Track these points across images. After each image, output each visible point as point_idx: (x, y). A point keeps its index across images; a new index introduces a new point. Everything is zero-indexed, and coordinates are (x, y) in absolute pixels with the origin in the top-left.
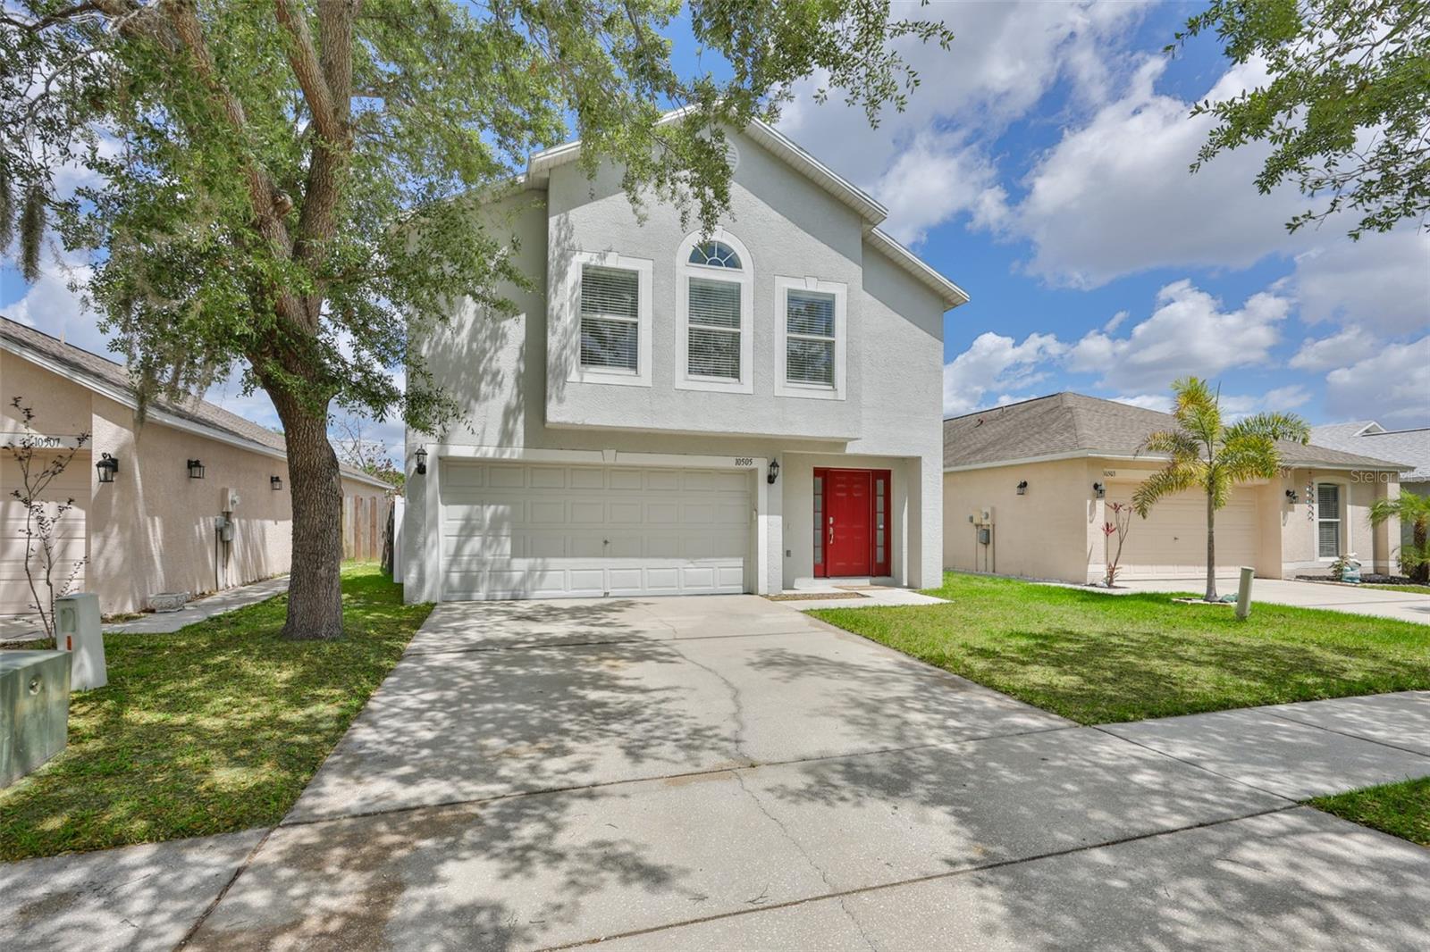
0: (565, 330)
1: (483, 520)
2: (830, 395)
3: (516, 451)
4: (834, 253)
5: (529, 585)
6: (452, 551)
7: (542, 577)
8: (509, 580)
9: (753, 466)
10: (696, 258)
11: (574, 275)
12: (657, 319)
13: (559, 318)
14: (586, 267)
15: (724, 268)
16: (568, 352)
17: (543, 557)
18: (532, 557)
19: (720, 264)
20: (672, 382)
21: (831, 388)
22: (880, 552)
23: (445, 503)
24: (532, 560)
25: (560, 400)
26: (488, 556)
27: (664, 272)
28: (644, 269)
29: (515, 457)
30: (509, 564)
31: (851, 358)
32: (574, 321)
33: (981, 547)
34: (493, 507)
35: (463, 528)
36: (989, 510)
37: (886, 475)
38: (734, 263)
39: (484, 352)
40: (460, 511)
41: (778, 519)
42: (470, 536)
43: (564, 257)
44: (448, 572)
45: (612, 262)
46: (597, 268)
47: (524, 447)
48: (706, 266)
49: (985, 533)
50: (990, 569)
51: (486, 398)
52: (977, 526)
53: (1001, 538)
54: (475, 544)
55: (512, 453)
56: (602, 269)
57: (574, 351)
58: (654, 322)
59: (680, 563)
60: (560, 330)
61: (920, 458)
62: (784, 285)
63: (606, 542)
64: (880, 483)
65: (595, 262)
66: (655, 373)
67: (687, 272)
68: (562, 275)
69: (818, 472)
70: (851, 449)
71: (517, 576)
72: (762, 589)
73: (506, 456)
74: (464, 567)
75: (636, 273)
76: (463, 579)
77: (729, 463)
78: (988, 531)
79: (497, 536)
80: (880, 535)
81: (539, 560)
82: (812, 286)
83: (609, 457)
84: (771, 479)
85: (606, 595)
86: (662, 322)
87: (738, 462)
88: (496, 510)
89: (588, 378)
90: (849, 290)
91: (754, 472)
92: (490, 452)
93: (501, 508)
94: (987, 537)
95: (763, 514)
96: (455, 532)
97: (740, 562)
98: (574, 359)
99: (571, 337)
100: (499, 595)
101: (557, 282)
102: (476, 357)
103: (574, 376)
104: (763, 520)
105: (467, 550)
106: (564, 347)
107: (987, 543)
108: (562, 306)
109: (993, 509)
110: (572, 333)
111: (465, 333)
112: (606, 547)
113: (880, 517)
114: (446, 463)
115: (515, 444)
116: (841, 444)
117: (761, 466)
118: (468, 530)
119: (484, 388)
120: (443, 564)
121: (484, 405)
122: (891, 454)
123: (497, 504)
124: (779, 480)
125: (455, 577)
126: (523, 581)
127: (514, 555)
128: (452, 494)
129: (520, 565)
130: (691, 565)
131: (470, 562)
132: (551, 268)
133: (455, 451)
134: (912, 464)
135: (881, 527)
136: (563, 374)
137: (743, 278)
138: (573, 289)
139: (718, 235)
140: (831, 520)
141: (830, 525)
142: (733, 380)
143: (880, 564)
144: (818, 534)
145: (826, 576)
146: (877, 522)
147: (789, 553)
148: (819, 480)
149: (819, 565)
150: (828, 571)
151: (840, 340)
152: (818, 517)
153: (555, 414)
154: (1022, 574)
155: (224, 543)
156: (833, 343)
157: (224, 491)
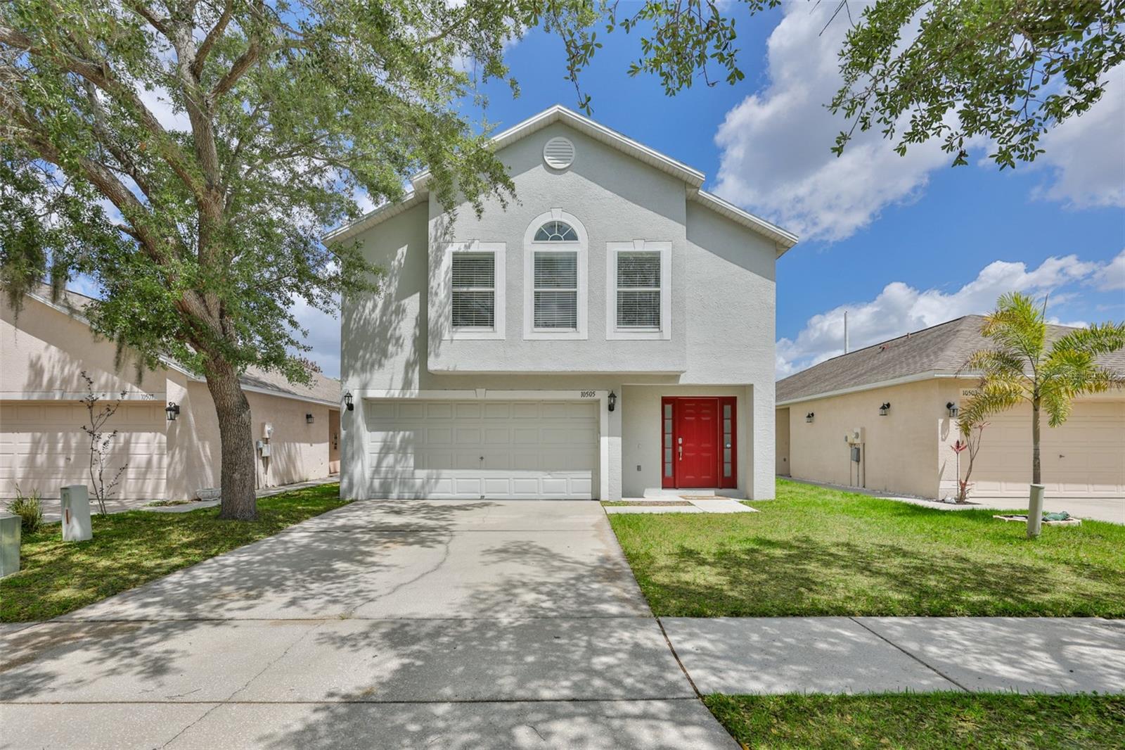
0: (441, 303)
1: (395, 442)
2: (656, 336)
3: (414, 393)
4: (659, 217)
5: (427, 489)
6: (374, 464)
7: (436, 483)
8: (413, 486)
9: (596, 397)
10: (540, 236)
11: (447, 261)
12: (509, 287)
13: (436, 294)
14: (455, 254)
15: (563, 241)
16: (442, 319)
17: (438, 468)
18: (428, 469)
19: (560, 239)
20: (521, 335)
21: (657, 330)
22: (728, 468)
23: (370, 430)
24: (430, 471)
25: (437, 355)
26: (399, 468)
27: (515, 250)
28: (499, 250)
29: (413, 397)
30: (413, 474)
31: (676, 305)
32: (447, 296)
33: (854, 464)
34: (402, 433)
35: (382, 449)
36: (859, 431)
37: (732, 401)
38: (572, 236)
39: (390, 323)
40: (380, 435)
41: (618, 440)
42: (387, 453)
43: (440, 249)
44: (372, 479)
45: (477, 248)
46: (464, 254)
47: (420, 389)
48: (549, 241)
49: (855, 451)
50: (861, 484)
51: (391, 357)
52: (851, 445)
53: (870, 455)
54: (390, 459)
55: (412, 394)
56: (468, 254)
57: (447, 319)
58: (507, 290)
59: (540, 474)
60: (437, 304)
61: (752, 385)
62: (613, 250)
63: (482, 458)
64: (727, 408)
65: (462, 250)
66: (508, 328)
67: (532, 248)
68: (438, 262)
69: (665, 401)
70: (682, 381)
71: (418, 482)
72: (604, 497)
73: (407, 396)
74: (382, 475)
75: (493, 254)
76: (382, 485)
77: (575, 395)
78: (858, 450)
79: (405, 454)
80: (727, 453)
81: (434, 471)
82: (640, 247)
83: (481, 394)
84: (611, 408)
85: (482, 497)
86: (513, 288)
87: (583, 395)
88: (404, 436)
89: (457, 336)
90: (673, 247)
91: (598, 401)
92: (396, 394)
93: (407, 433)
94: (858, 455)
95: (604, 436)
96: (378, 451)
97: (589, 474)
98: (446, 324)
99: (444, 308)
100: (406, 495)
101: (436, 267)
102: (385, 326)
103: (446, 336)
104: (604, 441)
105: (384, 464)
106: (440, 316)
107: (858, 461)
108: (439, 285)
109: (863, 429)
110: (446, 304)
111: (378, 311)
112: (482, 462)
113: (728, 437)
114: (368, 403)
115: (413, 387)
116: (675, 376)
117: (603, 396)
118: (386, 449)
119: (391, 348)
120: (368, 474)
121: (392, 360)
122: (723, 383)
123: (405, 430)
124: (618, 406)
125: (377, 483)
126: (423, 486)
127: (416, 467)
128: (373, 425)
129: (421, 474)
130: (549, 477)
131: (387, 473)
132: (430, 258)
133: (372, 393)
134: (748, 389)
135: (729, 446)
136: (438, 335)
137: (580, 248)
138: (447, 273)
139: (557, 216)
140: (680, 441)
141: (679, 445)
142: (571, 329)
143: (728, 478)
144: (669, 452)
145: (675, 487)
146: (725, 442)
147: (639, 468)
148: (669, 407)
149: (668, 479)
150: (677, 486)
151: (665, 289)
152: (669, 437)
153: (434, 365)
154: (886, 490)
155: (263, 458)
156: (659, 292)
157: (263, 425)
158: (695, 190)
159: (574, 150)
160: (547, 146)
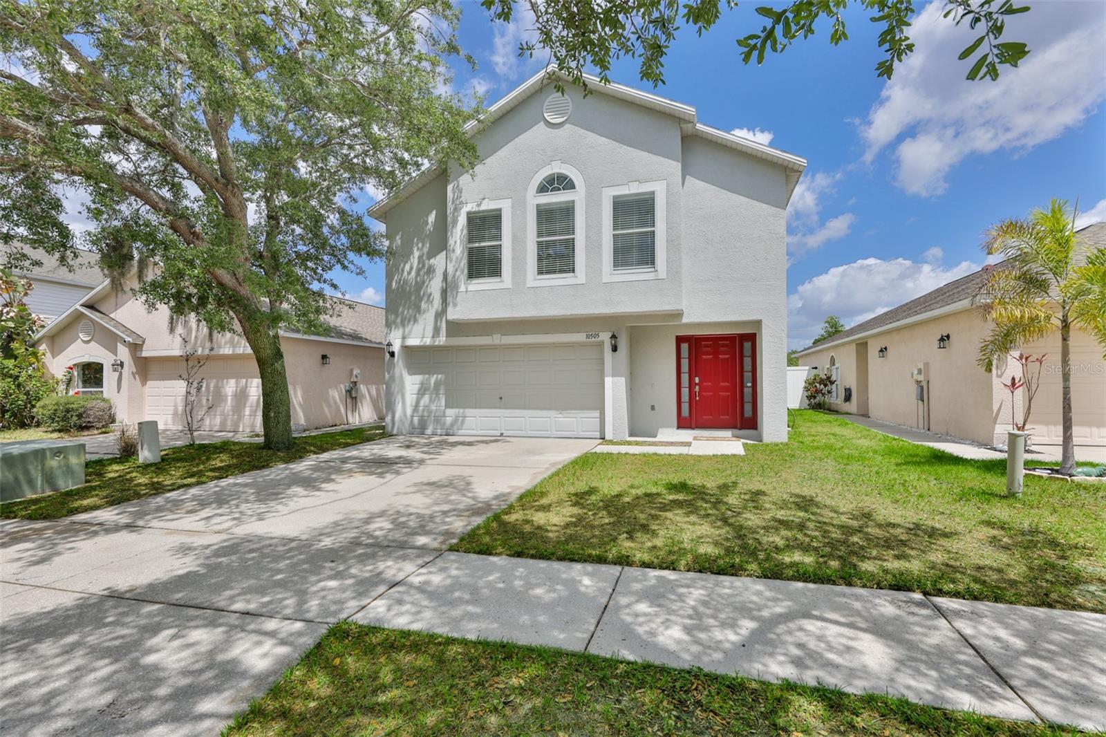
0: (457, 258)
1: (430, 384)
2: (651, 276)
3: (442, 340)
4: (654, 157)
5: (455, 428)
6: (414, 404)
7: (463, 422)
8: (444, 423)
9: (599, 339)
10: (542, 189)
11: (462, 221)
12: (515, 239)
13: (454, 251)
14: (468, 213)
15: (562, 191)
16: (458, 273)
17: (465, 408)
18: (457, 408)
19: (559, 189)
20: (525, 283)
21: (653, 269)
22: (748, 408)
23: (411, 374)
24: (457, 410)
25: (455, 305)
26: (433, 407)
27: (519, 205)
28: (505, 206)
29: (441, 343)
30: (444, 412)
31: (671, 242)
32: (463, 252)
33: (920, 403)
34: (435, 376)
35: (419, 390)
36: (922, 366)
37: (751, 338)
38: (570, 185)
39: (423, 282)
40: (418, 378)
41: (622, 381)
42: (423, 394)
43: (456, 210)
44: (412, 416)
45: (487, 205)
46: (475, 212)
47: (446, 337)
48: (549, 193)
49: (920, 390)
50: (926, 427)
51: (424, 312)
52: (917, 382)
53: (934, 394)
54: (425, 400)
55: (440, 341)
56: (479, 212)
57: (463, 271)
58: (513, 242)
59: (552, 413)
60: (454, 259)
61: (760, 320)
62: (609, 194)
63: (501, 398)
64: (746, 346)
65: (476, 209)
66: (514, 276)
67: (535, 200)
68: (455, 222)
69: (680, 340)
70: (685, 320)
71: (449, 420)
72: (609, 436)
73: (436, 343)
74: (420, 413)
75: (500, 210)
76: (420, 421)
77: (580, 337)
78: (922, 388)
79: (437, 394)
80: (747, 392)
81: (461, 410)
82: (634, 189)
83: (497, 339)
84: (615, 349)
85: (502, 434)
86: (517, 240)
87: (588, 337)
88: (437, 378)
89: (471, 288)
90: (668, 185)
91: (603, 342)
92: (428, 341)
93: (440, 376)
94: (922, 394)
95: (609, 376)
96: (416, 392)
97: (597, 414)
98: (462, 276)
99: (460, 262)
100: (439, 431)
101: (453, 227)
102: (419, 286)
103: (462, 288)
104: (609, 381)
105: (422, 403)
106: (457, 270)
107: (922, 400)
108: (455, 242)
109: (925, 364)
110: (461, 259)
111: (414, 272)
112: (501, 402)
113: (747, 376)
114: (407, 349)
115: (441, 335)
116: (679, 315)
117: (605, 337)
118: (422, 391)
119: (423, 305)
120: (409, 412)
121: (424, 315)
122: (729, 320)
123: (438, 374)
124: (622, 347)
125: (416, 420)
126: (452, 425)
127: (447, 406)
128: (413, 370)
129: (451, 413)
130: (560, 416)
131: (423, 411)
132: (449, 219)
133: (412, 342)
134: (760, 325)
135: (749, 384)
136: (456, 287)
137: (577, 196)
138: (462, 230)
139: (557, 168)
140: (697, 380)
141: (696, 384)
142: (572, 274)
143: (749, 419)
144: (685, 392)
145: (691, 427)
146: (745, 381)
147: (653, 408)
148: (685, 347)
149: (685, 418)
150: (694, 424)
151: (660, 229)
152: (685, 378)
153: (453, 314)
154: (947, 434)
155: (352, 398)
156: (654, 232)
157: (352, 371)
158: (690, 125)
159: (571, 104)
160: (546, 103)
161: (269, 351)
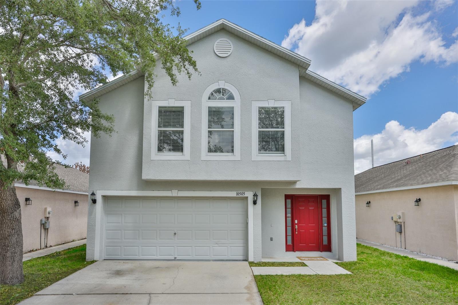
1: (122, 223)
2: (282, 158)
3: (134, 192)
4: (283, 86)
5: (141, 253)
9: (245, 196)
10: (212, 97)
11: (155, 112)
12: (193, 127)
14: (160, 107)
15: (226, 100)
19: (224, 99)
20: (199, 157)
21: (283, 154)
22: (325, 238)
23: (107, 215)
27: (196, 105)
28: (187, 106)
31: (294, 139)
32: (155, 133)
33: (398, 234)
36: (401, 214)
37: (327, 198)
38: (231, 97)
41: (259, 223)
43: (151, 104)
47: (137, 190)
48: (217, 100)
49: (399, 227)
50: (403, 247)
52: (396, 222)
53: (409, 230)
55: (132, 193)
58: (191, 129)
59: (210, 244)
61: (340, 189)
62: (256, 106)
63: (175, 234)
64: (324, 202)
66: (192, 153)
67: (206, 104)
68: (150, 111)
69: (287, 197)
70: (298, 186)
72: (251, 259)
73: (130, 195)
75: (183, 107)
77: (233, 194)
78: (401, 226)
80: (325, 229)
82: (271, 104)
83: (174, 193)
84: (255, 203)
85: (175, 259)
86: (195, 129)
87: (237, 194)
89: (161, 158)
90: (292, 104)
91: (247, 198)
94: (401, 229)
95: (251, 220)
97: (241, 244)
103: (153, 158)
104: (251, 223)
107: (401, 232)
109: (403, 213)
110: (154, 137)
112: (175, 236)
113: (325, 220)
115: (133, 189)
117: (249, 195)
120: (105, 243)
124: (259, 201)
128: (108, 213)
130: (216, 246)
132: (145, 110)
133: (108, 193)
134: (338, 191)
135: (326, 225)
136: (149, 156)
137: (236, 104)
138: (155, 118)
139: (222, 85)
140: (296, 222)
141: (296, 224)
142: (230, 154)
143: (325, 245)
144: (289, 229)
145: (294, 250)
146: (323, 222)
147: (271, 239)
148: (289, 201)
149: (289, 245)
150: (295, 248)
151: (288, 129)
152: (289, 220)
153: (146, 175)
154: (420, 252)
155: (45, 229)
156: (284, 131)
157: (46, 209)
158: (304, 70)
159: (232, 46)
160: (216, 43)
161: (9, 202)
